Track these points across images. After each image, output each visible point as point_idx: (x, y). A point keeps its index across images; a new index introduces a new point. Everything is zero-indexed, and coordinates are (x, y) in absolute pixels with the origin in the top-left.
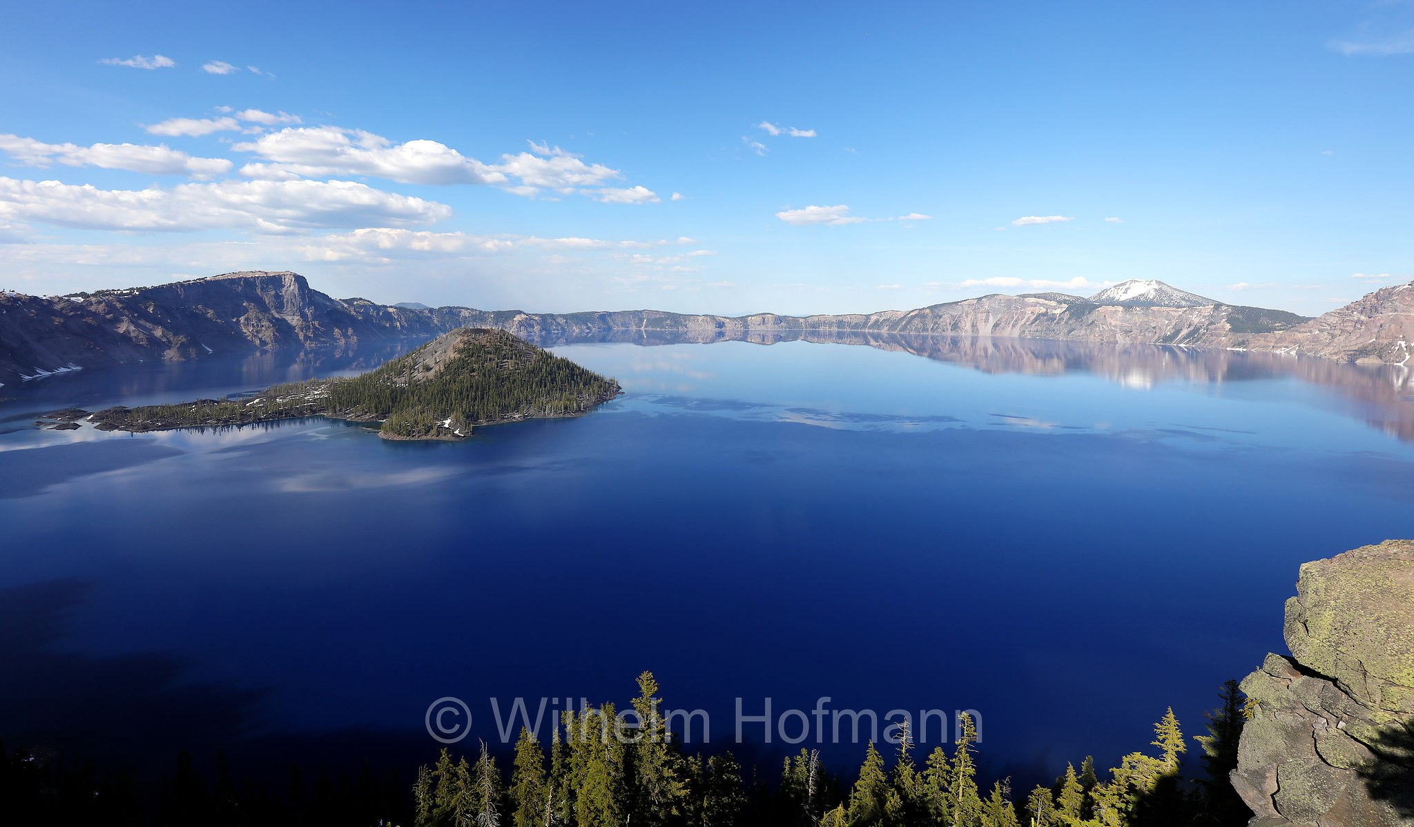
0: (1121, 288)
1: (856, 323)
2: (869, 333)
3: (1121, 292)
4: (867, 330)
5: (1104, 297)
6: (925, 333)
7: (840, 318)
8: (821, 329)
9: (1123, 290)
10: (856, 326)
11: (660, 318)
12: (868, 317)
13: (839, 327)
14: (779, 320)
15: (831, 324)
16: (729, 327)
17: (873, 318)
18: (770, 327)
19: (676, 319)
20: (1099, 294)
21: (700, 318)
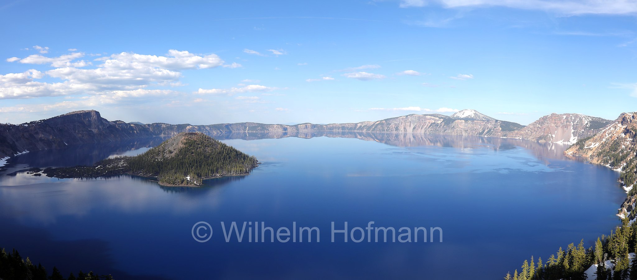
0: (461, 112)
1: (351, 128)
2: (357, 132)
3: (461, 114)
4: (356, 131)
5: (455, 116)
6: (383, 132)
7: (343, 125)
8: (334, 130)
9: (462, 113)
10: (351, 129)
11: (255, 126)
12: (356, 124)
13: (343, 130)
14: (314, 126)
15: (339, 128)
16: (289, 130)
17: (359, 125)
18: (309, 130)
19: (263, 127)
20: (453, 115)
21: (275, 126)
